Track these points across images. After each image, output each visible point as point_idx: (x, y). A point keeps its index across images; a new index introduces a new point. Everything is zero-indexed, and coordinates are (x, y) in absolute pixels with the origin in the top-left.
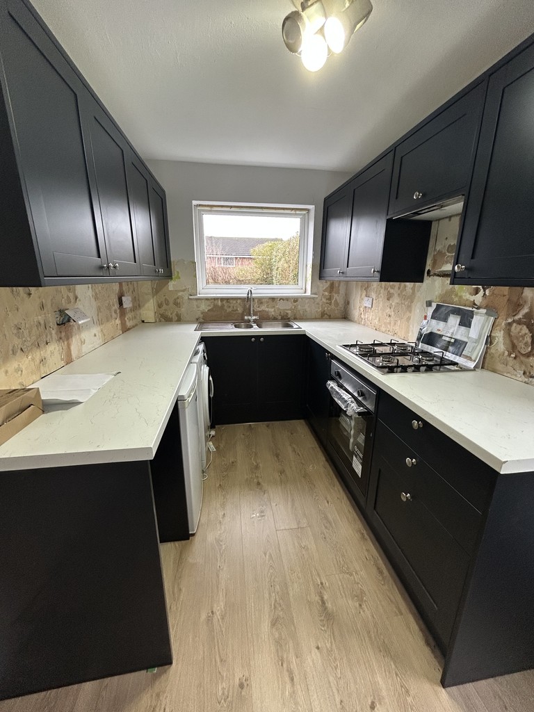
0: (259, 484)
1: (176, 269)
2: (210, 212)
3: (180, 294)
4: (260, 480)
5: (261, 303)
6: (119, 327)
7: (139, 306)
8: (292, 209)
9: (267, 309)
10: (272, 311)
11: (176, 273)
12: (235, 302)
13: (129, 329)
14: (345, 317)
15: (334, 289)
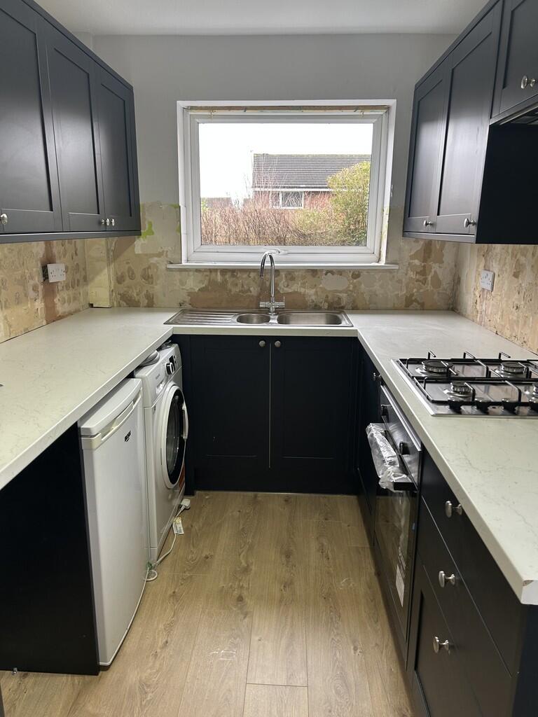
0: (240, 599)
1: (147, 218)
2: (211, 119)
3: (154, 260)
4: (245, 593)
5: (293, 279)
6: (42, 313)
7: (85, 279)
8: (356, 108)
9: (302, 290)
10: (311, 294)
11: (147, 226)
12: (245, 276)
13: (61, 318)
14: (451, 306)
15: (433, 255)
